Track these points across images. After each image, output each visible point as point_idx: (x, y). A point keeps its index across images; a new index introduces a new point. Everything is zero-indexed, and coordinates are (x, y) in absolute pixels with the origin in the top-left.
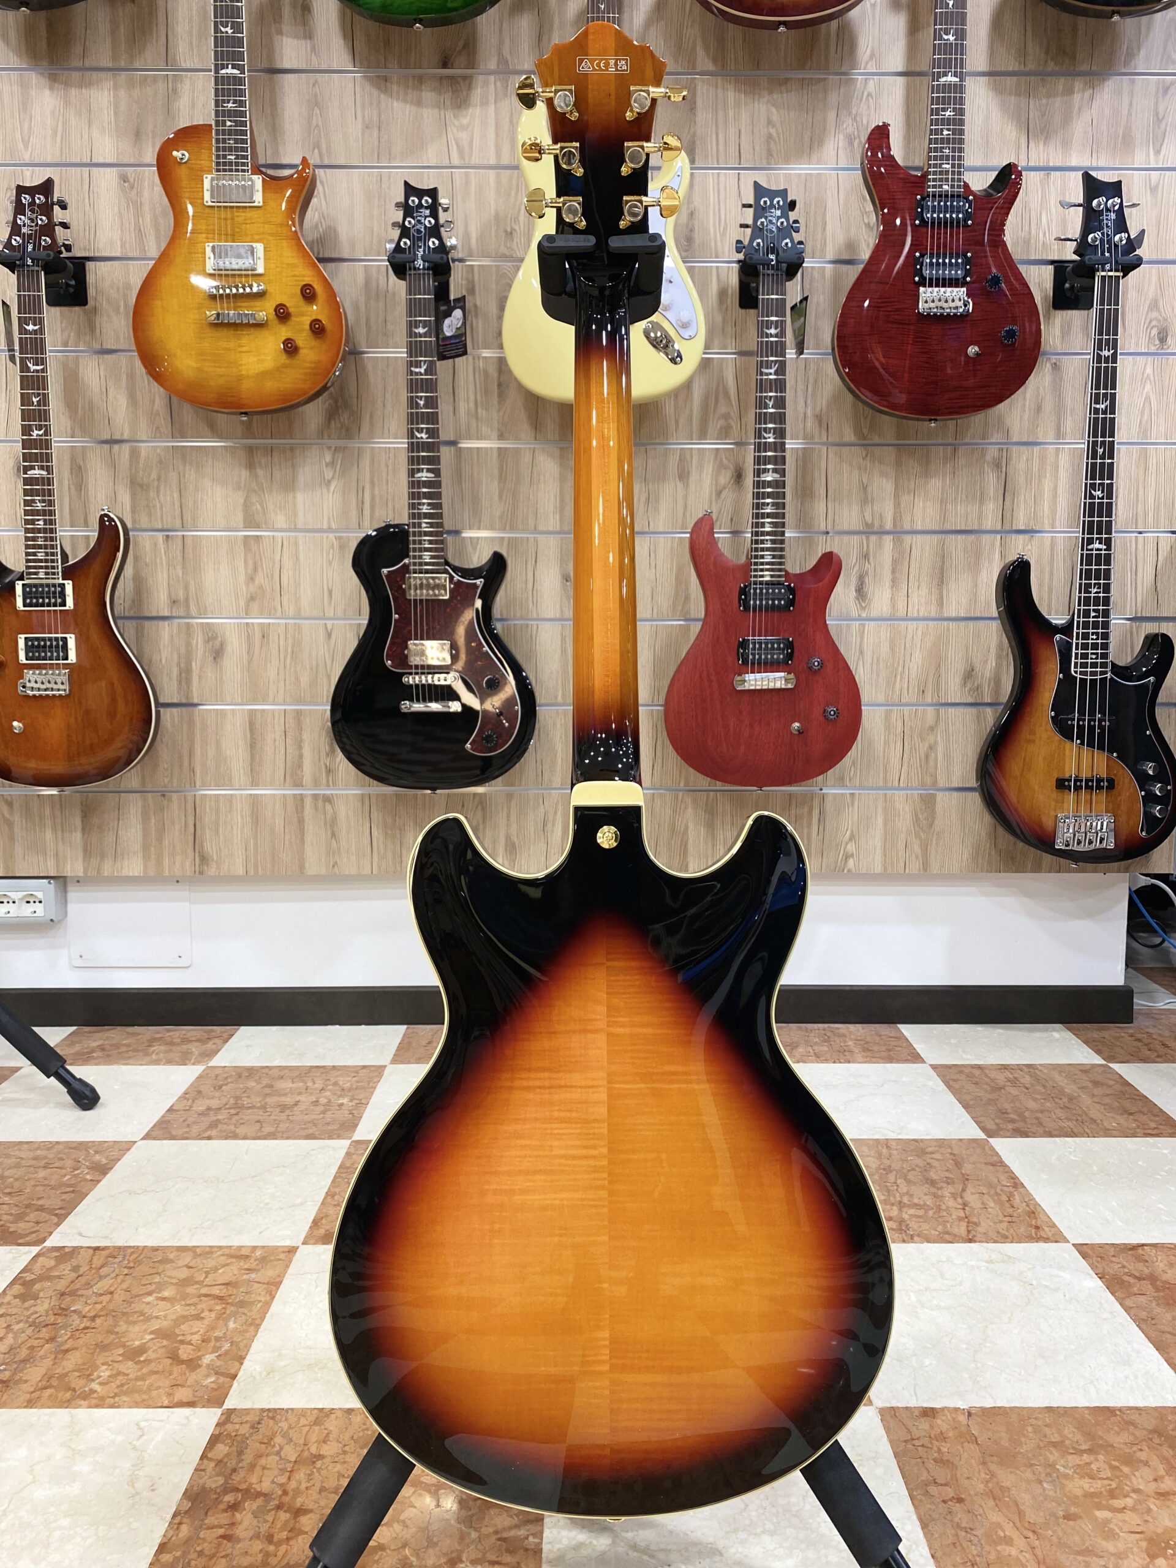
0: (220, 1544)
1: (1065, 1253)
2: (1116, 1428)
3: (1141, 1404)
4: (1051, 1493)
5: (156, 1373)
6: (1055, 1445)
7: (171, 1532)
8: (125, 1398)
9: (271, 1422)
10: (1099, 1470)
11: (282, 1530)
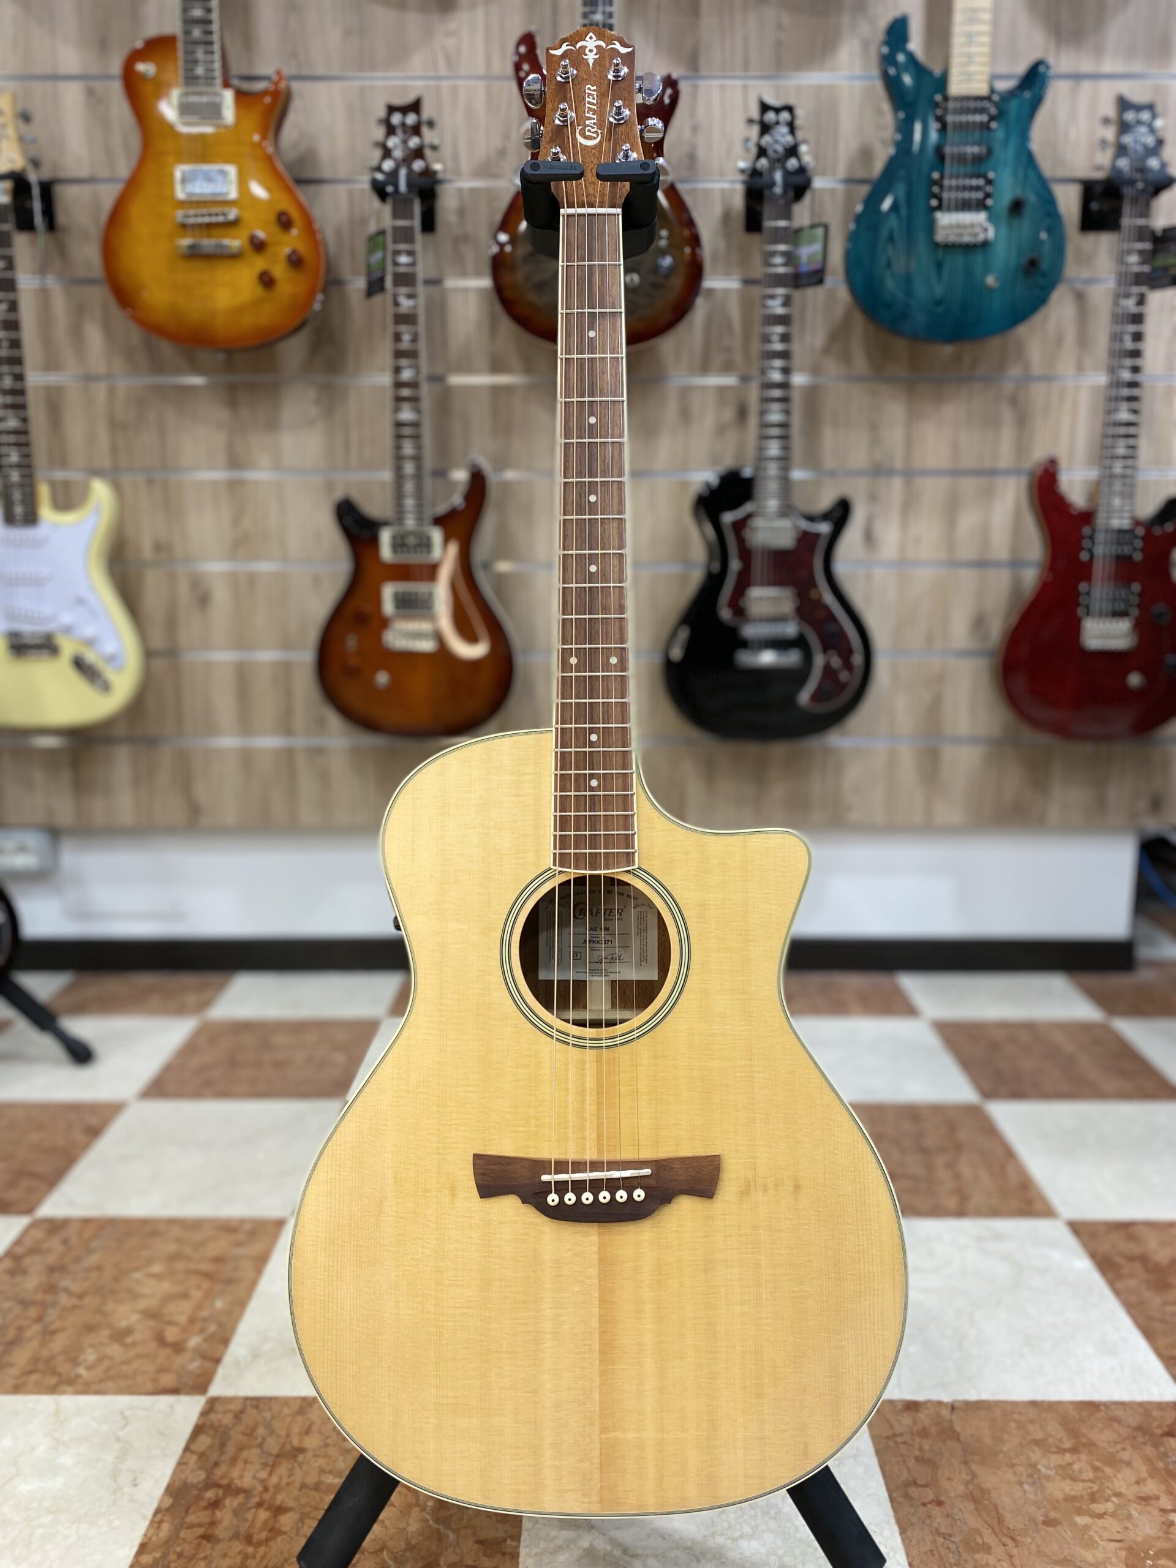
0: (199, 1545)
1: (1055, 1230)
2: (1100, 1425)
3: (1126, 1398)
4: (1032, 1496)
5: (139, 1356)
6: (1037, 1443)
7: (152, 1531)
8: (110, 1384)
9: (254, 1411)
10: (1080, 1471)
11: (261, 1530)
